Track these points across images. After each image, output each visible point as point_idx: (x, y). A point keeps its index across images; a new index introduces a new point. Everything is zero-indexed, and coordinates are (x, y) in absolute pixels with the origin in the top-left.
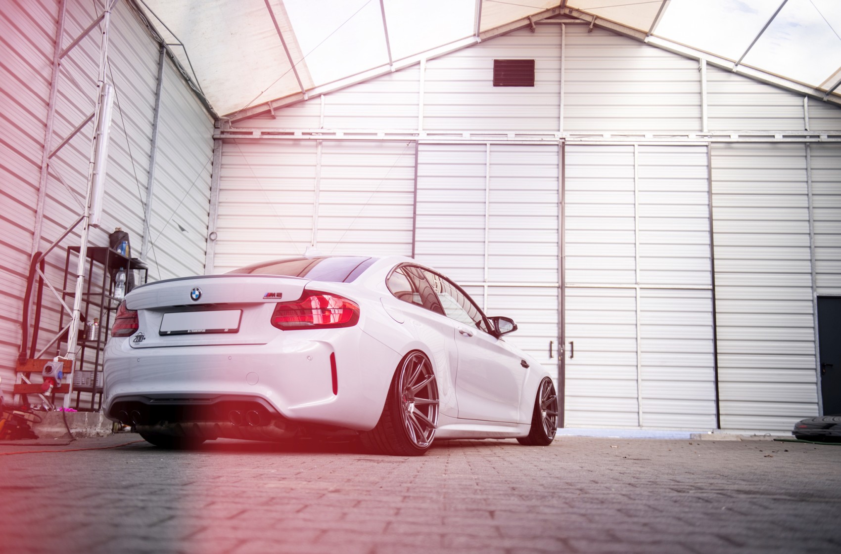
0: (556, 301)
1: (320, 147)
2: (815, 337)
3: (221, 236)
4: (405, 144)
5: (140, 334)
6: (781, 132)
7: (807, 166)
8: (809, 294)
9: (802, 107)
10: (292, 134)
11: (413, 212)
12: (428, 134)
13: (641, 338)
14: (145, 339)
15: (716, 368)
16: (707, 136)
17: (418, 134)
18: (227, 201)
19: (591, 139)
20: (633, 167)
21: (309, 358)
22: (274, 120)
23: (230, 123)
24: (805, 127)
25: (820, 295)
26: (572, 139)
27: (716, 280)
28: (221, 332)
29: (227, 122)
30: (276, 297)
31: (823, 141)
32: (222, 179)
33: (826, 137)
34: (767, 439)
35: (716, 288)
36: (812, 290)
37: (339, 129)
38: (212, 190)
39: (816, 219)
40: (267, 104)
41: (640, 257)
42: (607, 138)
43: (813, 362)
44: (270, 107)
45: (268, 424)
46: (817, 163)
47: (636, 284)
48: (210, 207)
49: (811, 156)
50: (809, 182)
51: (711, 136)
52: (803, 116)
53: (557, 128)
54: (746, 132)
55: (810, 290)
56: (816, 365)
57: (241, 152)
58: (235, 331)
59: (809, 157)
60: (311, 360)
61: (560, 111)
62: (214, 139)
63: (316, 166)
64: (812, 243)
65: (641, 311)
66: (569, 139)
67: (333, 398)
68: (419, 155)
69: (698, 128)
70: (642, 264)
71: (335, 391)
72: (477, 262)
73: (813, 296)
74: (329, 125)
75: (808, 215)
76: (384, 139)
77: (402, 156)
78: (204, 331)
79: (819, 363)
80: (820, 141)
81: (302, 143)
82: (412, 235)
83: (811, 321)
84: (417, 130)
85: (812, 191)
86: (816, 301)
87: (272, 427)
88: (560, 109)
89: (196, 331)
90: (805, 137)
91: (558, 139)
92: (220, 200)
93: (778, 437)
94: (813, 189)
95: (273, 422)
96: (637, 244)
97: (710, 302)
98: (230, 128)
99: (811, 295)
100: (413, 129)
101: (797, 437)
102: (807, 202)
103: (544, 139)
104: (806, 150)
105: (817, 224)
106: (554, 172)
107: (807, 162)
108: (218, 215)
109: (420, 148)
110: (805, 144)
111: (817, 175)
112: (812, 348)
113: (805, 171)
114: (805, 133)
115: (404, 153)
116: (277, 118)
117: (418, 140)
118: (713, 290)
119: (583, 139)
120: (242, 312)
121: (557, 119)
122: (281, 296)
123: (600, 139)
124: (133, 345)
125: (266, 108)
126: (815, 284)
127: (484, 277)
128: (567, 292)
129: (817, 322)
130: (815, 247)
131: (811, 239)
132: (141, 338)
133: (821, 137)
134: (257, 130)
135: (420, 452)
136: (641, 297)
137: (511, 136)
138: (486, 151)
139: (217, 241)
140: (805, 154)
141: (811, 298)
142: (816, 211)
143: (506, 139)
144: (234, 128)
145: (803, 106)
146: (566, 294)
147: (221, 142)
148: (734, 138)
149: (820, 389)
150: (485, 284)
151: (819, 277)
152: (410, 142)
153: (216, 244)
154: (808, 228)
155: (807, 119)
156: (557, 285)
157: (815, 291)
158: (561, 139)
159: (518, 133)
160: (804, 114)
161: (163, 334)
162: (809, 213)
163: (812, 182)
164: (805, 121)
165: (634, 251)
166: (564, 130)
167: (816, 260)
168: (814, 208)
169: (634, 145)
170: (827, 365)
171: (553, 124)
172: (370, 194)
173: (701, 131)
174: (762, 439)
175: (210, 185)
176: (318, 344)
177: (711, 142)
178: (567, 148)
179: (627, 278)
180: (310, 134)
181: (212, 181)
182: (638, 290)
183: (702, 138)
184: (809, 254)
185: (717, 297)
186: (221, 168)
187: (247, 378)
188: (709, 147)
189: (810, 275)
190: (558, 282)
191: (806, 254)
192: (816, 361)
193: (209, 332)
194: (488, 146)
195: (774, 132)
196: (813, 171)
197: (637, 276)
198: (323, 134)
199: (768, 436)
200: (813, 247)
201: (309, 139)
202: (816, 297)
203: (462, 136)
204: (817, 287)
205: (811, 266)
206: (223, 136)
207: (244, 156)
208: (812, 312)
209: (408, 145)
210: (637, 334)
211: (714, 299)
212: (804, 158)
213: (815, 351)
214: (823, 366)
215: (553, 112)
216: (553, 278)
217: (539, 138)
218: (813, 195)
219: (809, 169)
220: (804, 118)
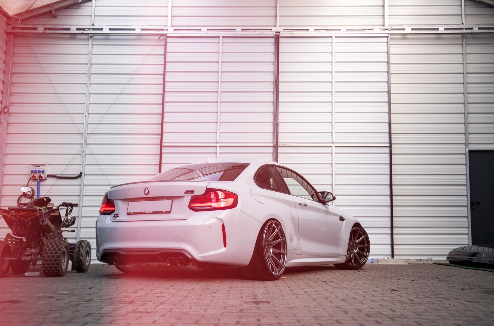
0: (272, 157)
1: (91, 39)
2: (467, 182)
3: (12, 109)
4: (157, 37)
5: (116, 214)
6: (444, 26)
7: (463, 52)
8: (463, 149)
9: (460, 7)
10: (69, 29)
11: (162, 90)
12: (175, 30)
13: (336, 185)
14: (119, 216)
15: (392, 206)
16: (387, 29)
17: (167, 29)
18: (18, 82)
19: (300, 32)
20: (331, 54)
21: (210, 227)
22: (56, 19)
23: (20, 21)
24: (462, 21)
25: (471, 150)
26: (285, 33)
27: (392, 139)
28: (161, 212)
29: (17, 20)
30: (191, 193)
31: (475, 32)
32: (14, 65)
33: (478, 29)
34: (429, 262)
35: (393, 146)
36: (465, 146)
37: (106, 25)
38: (5, 73)
39: (469, 91)
40: (48, 5)
41: (336, 122)
42: (312, 30)
43: (465, 201)
44: (51, 9)
45: (188, 265)
46: (471, 49)
47: (332, 143)
48: (3, 86)
49: (466, 44)
50: (465, 63)
51: (391, 29)
52: (460, 13)
53: (274, 24)
54: (418, 26)
55: (464, 146)
56: (467, 203)
57: (29, 44)
58: (169, 212)
59: (464, 45)
60: (211, 228)
61: (276, 11)
62: (7, 33)
63: (88, 54)
64: (466, 111)
65: (336, 164)
66: (283, 33)
67: (223, 250)
68: (167, 46)
69: (382, 24)
70: (337, 128)
71: (225, 245)
72: (212, 127)
73: (466, 151)
74: (98, 23)
75: (463, 89)
76: (141, 33)
77: (155, 47)
78: (152, 212)
79: (469, 202)
80: (473, 32)
81: (78, 37)
82: (161, 108)
83: (464, 169)
84: (167, 26)
85: (466, 70)
86: (468, 154)
87: (190, 266)
88: (276, 9)
89: (147, 212)
90: (462, 29)
91: (274, 33)
92: (13, 81)
93: (437, 260)
94: (468, 69)
95: (191, 263)
96: (333, 112)
97: (388, 156)
98: (20, 25)
99: (465, 150)
100: (164, 26)
101: (450, 261)
102: (463, 79)
103: (264, 33)
104: (462, 39)
105: (469, 96)
106: (271, 58)
107: (463, 49)
108: (11, 93)
109: (169, 40)
110: (462, 35)
111: (471, 59)
112: (465, 190)
113: (461, 55)
114: (462, 27)
115: (156, 44)
116: (58, 17)
117: (167, 34)
118: (390, 147)
119: (293, 33)
120: (172, 201)
121: (274, 18)
122: (194, 192)
123: (307, 32)
124: (112, 219)
125: (48, 9)
126: (468, 141)
127: (217, 139)
128: (280, 150)
129: (468, 171)
130: (468, 113)
131: (465, 107)
132: (116, 216)
133: (474, 29)
134: (41, 26)
135: (275, 278)
136: (336, 153)
137: (239, 31)
138: (219, 43)
139: (9, 113)
140: (462, 43)
141: (464, 152)
142: (469, 85)
143: (234, 33)
144: (23, 24)
145: (461, 5)
146: (279, 151)
147: (12, 36)
148: (408, 30)
149: (470, 221)
150: (218, 145)
151: (470, 136)
152: (161, 36)
153: (9, 116)
154: (463, 99)
155: (463, 16)
156: (272, 145)
157: (468, 146)
158: (276, 32)
159: (244, 28)
160: (462, 12)
161: (129, 214)
162: (464, 87)
163: (467, 63)
164: (462, 17)
165: (331, 118)
166: (279, 26)
167: (469, 123)
168: (467, 83)
169: (332, 37)
170: (476, 203)
171: (271, 21)
172: (130, 76)
173: (384, 25)
174: (425, 262)
175: (4, 70)
176: (214, 219)
177: (391, 34)
178: (281, 40)
179: (326, 139)
180: (84, 29)
181: (5, 66)
182: (334, 148)
183: (384, 31)
184: (464, 119)
185: (393, 152)
186: (14, 56)
187: (177, 239)
188: (389, 38)
189: (464, 135)
190: (273, 143)
191: (461, 118)
192: (467, 200)
193: (154, 213)
194: (221, 38)
195: (438, 26)
196: (467, 55)
197: (333, 137)
198: (94, 29)
199: (430, 260)
200: (466, 113)
201: (82, 33)
202: (468, 151)
203: (201, 31)
204: (469, 144)
205: (465, 128)
206: (13, 31)
207: (31, 47)
208: (465, 163)
209: (160, 38)
210: (332, 182)
211: (391, 154)
212: (461, 46)
213: (467, 192)
214: (472, 204)
215: (271, 12)
216: (269, 139)
217: (260, 32)
218: (467, 73)
219: (464, 54)
220: (461, 15)
